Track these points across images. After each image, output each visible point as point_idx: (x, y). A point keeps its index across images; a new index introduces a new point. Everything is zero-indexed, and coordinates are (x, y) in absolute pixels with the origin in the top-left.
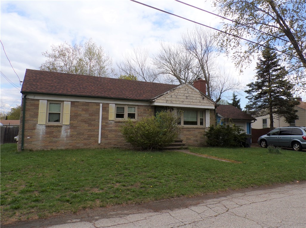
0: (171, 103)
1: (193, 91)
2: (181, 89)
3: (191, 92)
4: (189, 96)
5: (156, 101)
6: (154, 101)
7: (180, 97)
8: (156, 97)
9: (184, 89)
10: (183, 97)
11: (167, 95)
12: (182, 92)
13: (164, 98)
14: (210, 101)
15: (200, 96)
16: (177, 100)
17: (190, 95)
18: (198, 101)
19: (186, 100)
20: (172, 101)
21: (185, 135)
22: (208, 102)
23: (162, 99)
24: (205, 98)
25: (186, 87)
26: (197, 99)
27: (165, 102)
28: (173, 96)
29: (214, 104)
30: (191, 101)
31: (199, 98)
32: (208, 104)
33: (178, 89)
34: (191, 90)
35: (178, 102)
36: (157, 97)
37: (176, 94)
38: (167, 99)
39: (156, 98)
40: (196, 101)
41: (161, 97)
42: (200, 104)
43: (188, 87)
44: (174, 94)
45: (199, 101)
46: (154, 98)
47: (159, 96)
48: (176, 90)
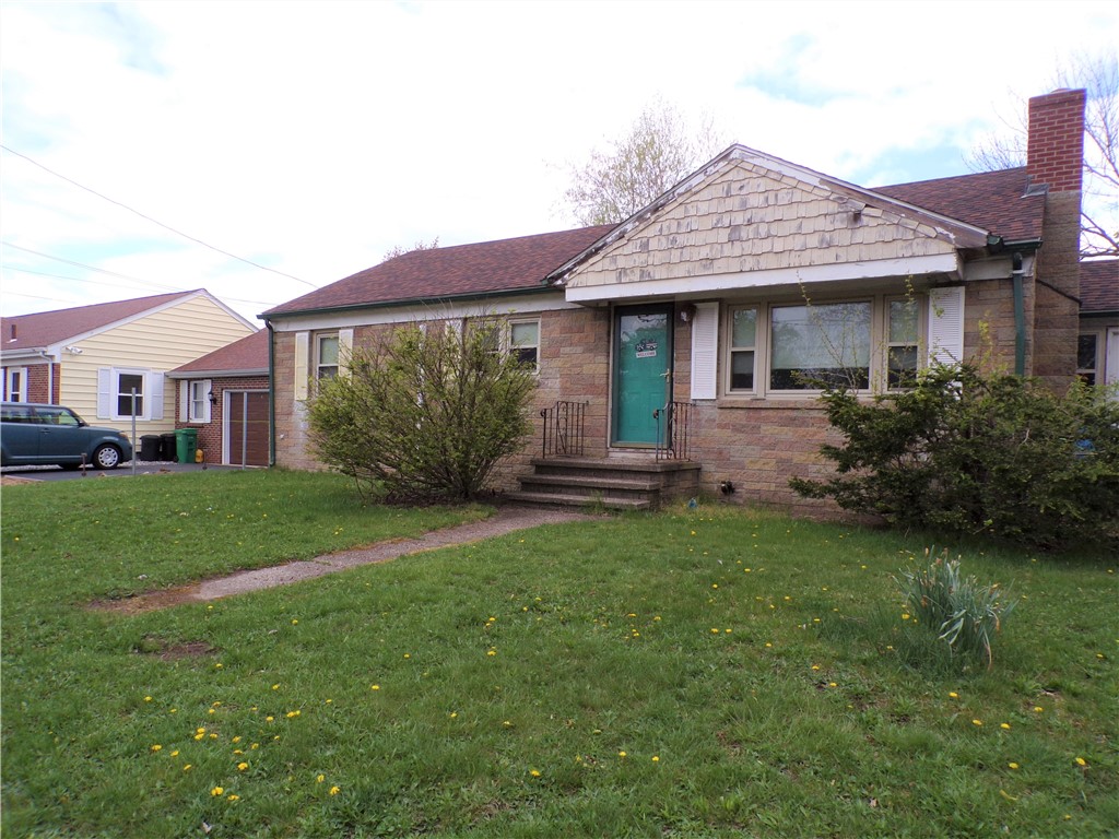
0: (646, 277)
1: (776, 186)
2: (705, 195)
3: (762, 197)
4: (750, 223)
5: (570, 284)
6: (559, 282)
7: (693, 239)
8: (569, 265)
9: (718, 191)
10: (711, 237)
11: (624, 241)
12: (704, 208)
13: (606, 263)
14: (913, 224)
15: (833, 207)
16: (675, 256)
17: (758, 215)
18: (814, 241)
19: (727, 250)
20: (650, 269)
21: (772, 446)
22: (890, 233)
23: (598, 267)
24: (867, 211)
25: (729, 177)
26: (808, 226)
27: (612, 278)
28: (653, 245)
29: (947, 239)
30: (766, 246)
31: (822, 224)
32: (897, 249)
33: (680, 200)
34: (764, 184)
35: (680, 270)
36: (575, 266)
37: (669, 227)
38: (622, 263)
39: (569, 270)
40: (797, 242)
41: (591, 261)
42: (830, 256)
43: (743, 175)
44: (661, 230)
45: (822, 241)
46: (559, 271)
47: (582, 256)
48: (667, 209)
